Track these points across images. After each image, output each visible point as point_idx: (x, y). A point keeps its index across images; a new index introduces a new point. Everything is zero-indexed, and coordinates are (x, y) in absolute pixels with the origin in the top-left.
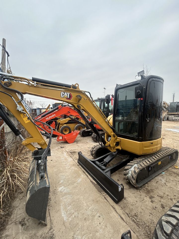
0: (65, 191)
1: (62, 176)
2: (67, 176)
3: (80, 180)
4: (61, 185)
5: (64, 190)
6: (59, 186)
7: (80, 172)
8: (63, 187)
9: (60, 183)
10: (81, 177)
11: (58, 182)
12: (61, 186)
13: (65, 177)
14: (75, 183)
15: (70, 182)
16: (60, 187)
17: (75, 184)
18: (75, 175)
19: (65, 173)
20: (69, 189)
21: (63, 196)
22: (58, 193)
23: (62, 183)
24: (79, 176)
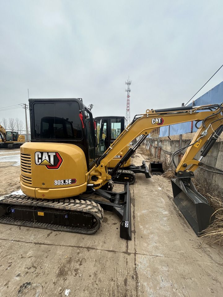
1: (165, 226)
2: (157, 222)
3: (144, 212)
5: (162, 210)
6: (168, 215)
7: (139, 220)
8: (164, 213)
9: (166, 218)
10: (141, 214)
11: (170, 220)
12: (166, 214)
13: (160, 222)
14: (150, 212)
15: (156, 215)
17: (150, 210)
18: (147, 219)
19: (160, 227)
20: (158, 209)
23: (164, 217)
24: (142, 216)
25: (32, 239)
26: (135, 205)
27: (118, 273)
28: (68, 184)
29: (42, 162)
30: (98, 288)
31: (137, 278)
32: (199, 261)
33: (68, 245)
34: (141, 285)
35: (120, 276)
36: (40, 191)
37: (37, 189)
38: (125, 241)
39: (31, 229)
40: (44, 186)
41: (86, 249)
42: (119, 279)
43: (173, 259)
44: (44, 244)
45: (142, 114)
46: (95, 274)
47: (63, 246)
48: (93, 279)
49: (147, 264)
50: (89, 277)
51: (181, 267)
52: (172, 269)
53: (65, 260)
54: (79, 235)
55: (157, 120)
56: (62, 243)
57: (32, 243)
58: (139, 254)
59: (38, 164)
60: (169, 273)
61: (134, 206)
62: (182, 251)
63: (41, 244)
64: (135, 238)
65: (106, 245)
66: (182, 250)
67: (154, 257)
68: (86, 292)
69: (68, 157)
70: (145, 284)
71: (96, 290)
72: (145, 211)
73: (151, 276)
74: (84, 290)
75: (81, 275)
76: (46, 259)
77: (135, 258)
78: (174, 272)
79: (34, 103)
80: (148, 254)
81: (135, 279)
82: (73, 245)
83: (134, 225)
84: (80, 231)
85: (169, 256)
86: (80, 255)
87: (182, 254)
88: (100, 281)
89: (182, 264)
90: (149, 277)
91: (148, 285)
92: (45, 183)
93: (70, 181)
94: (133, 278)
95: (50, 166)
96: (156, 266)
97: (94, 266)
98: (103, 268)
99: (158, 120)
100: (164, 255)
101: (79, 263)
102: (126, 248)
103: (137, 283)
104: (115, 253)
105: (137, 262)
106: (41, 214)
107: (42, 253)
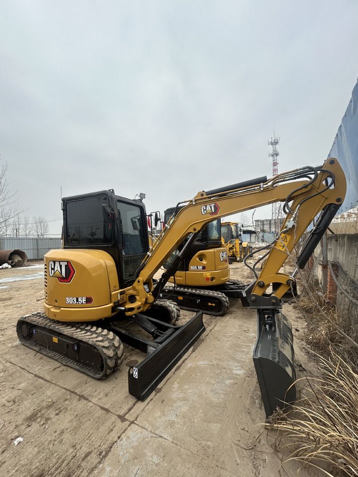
0: (236, 364)
1: (217, 393)
2: (210, 384)
3: (201, 363)
4: (234, 376)
5: (236, 367)
6: (238, 377)
7: (182, 374)
8: (235, 372)
9: (232, 381)
10: (193, 366)
11: (236, 385)
12: (236, 374)
13: (215, 385)
14: (213, 365)
15: (218, 371)
16: (239, 375)
17: (215, 362)
18: (196, 375)
19: (206, 393)
20: (229, 363)
21: (243, 361)
22: (247, 368)
23: (230, 378)
24: (193, 369)
25: (36, 370)
26: (196, 351)
27: (88, 441)
28: (82, 303)
29: (54, 273)
30: (50, 450)
31: (105, 457)
32: (226, 470)
33: (64, 387)
34: (102, 468)
35: (88, 445)
36: (53, 310)
37: (50, 307)
38: (135, 400)
39: (45, 357)
40: (56, 304)
41: (78, 397)
42: (83, 448)
43: (182, 450)
44: (42, 378)
45: (187, 200)
46: (62, 432)
47: (58, 386)
48: (55, 437)
49: (135, 444)
50: (53, 432)
51: (183, 468)
52: (166, 465)
53: (47, 403)
54: (85, 377)
55: (208, 208)
56: (61, 383)
57: (33, 374)
58: (137, 425)
59: (51, 275)
60: (156, 468)
61: (193, 351)
62: (209, 443)
63: (40, 377)
64: (151, 400)
65: (104, 400)
66: (212, 442)
67: (155, 436)
68: (36, 449)
69: (82, 268)
70: (108, 469)
71: (47, 451)
72: (204, 363)
73: (125, 462)
74: (36, 447)
75: (47, 427)
76: (30, 396)
77: (127, 428)
78: (165, 470)
79: (66, 202)
80: (149, 429)
81: (101, 457)
82: (69, 389)
83: (167, 381)
84: (87, 372)
85: (179, 444)
86: (67, 402)
87: (205, 449)
88: (61, 442)
89: (190, 462)
90: (123, 461)
91: (111, 471)
92: (57, 300)
93: (84, 300)
94: (100, 454)
95: (62, 279)
96: (146, 451)
97: (69, 422)
98: (77, 429)
99: (210, 208)
100: (174, 439)
101: (57, 412)
102: (127, 411)
103: (100, 463)
104: (108, 413)
105: (123, 436)
106: (55, 340)
107: (33, 388)
